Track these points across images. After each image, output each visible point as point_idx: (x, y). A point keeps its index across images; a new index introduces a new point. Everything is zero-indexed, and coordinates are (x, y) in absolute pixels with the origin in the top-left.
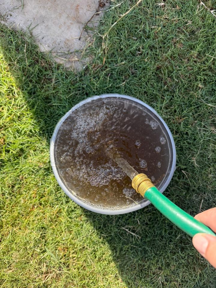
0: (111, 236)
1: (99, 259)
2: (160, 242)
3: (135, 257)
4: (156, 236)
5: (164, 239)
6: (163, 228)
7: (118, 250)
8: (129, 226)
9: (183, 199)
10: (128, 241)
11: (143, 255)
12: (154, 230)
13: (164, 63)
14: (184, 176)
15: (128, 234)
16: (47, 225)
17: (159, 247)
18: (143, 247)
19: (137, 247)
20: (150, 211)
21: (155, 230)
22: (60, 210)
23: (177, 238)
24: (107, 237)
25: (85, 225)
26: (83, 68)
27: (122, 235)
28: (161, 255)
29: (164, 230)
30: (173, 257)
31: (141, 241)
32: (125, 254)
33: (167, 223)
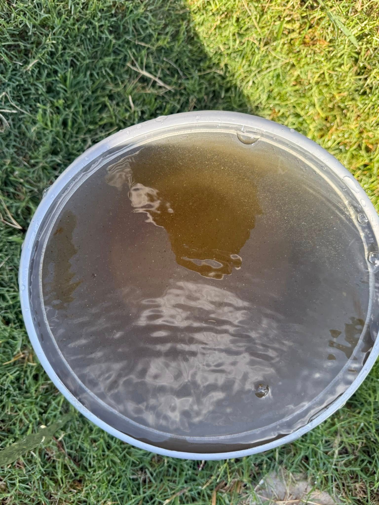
0: (200, 71)
1: (228, 15)
2: (79, 54)
3: (143, 19)
4: (87, 68)
5: (69, 59)
6: (71, 86)
7: (182, 36)
8: (154, 91)
9: (21, 158)
10: (157, 58)
11: (122, 23)
12: (94, 83)
13: (65, 496)
14: (16, 216)
15: (159, 74)
16: (353, 99)
17: (82, 41)
18: (120, 42)
19: (137, 43)
20: (103, 128)
21: (90, 83)
22: (322, 136)
23: (35, 61)
24: (209, 67)
25: (264, 97)
26: (265, 480)
27: (173, 72)
28: (78, 21)
29: (68, 82)
30: (46, 15)
31: (126, 56)
32: (166, 25)
33: (59, 98)
